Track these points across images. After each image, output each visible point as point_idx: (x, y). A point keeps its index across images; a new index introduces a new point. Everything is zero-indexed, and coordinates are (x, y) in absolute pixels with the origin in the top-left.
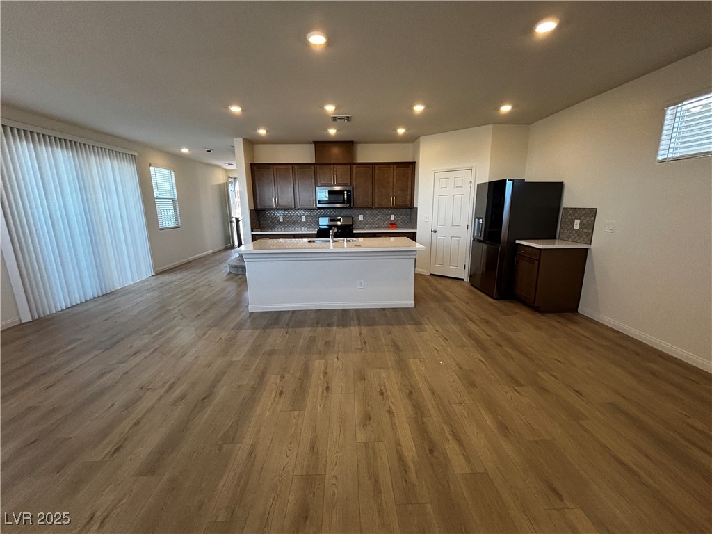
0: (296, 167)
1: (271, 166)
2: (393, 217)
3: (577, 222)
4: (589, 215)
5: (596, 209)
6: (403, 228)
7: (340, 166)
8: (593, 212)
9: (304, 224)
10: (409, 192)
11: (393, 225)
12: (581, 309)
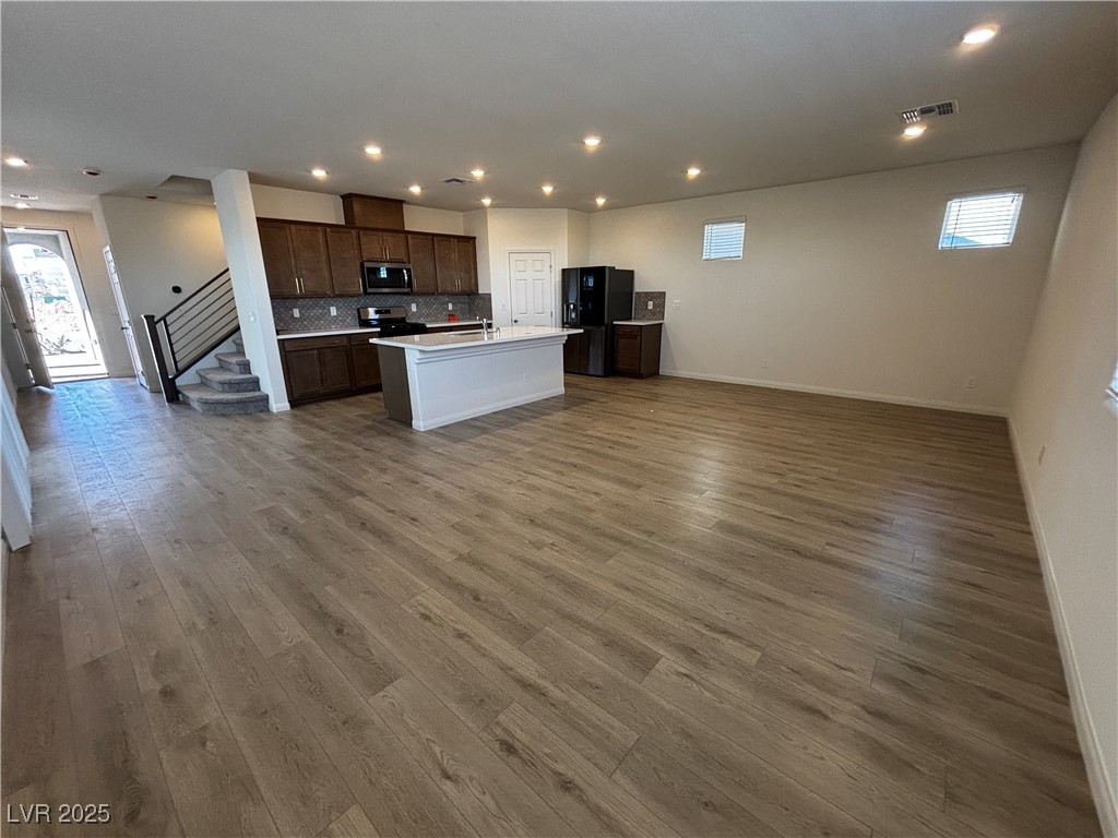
0: (328, 230)
1: (286, 226)
2: (450, 307)
3: (651, 303)
4: (660, 297)
5: (664, 293)
6: (462, 320)
7: (390, 234)
8: (663, 294)
9: (335, 320)
10: (473, 275)
11: (452, 317)
12: (661, 372)
